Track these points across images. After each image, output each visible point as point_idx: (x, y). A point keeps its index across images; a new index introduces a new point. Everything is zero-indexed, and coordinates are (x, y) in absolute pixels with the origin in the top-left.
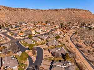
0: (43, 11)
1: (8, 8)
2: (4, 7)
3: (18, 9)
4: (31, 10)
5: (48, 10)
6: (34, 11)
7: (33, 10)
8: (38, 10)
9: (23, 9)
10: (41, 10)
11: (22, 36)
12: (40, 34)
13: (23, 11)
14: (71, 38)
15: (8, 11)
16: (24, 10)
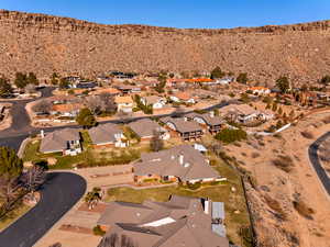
0: (210, 33)
1: (83, 26)
2: (72, 22)
3: (116, 27)
4: (166, 30)
5: (232, 32)
6: (175, 36)
7: (172, 30)
8: (191, 30)
9: (135, 27)
10: (204, 31)
11: (67, 114)
12: (155, 114)
13: (133, 33)
14: (314, 147)
15: (81, 35)
16: (139, 30)
